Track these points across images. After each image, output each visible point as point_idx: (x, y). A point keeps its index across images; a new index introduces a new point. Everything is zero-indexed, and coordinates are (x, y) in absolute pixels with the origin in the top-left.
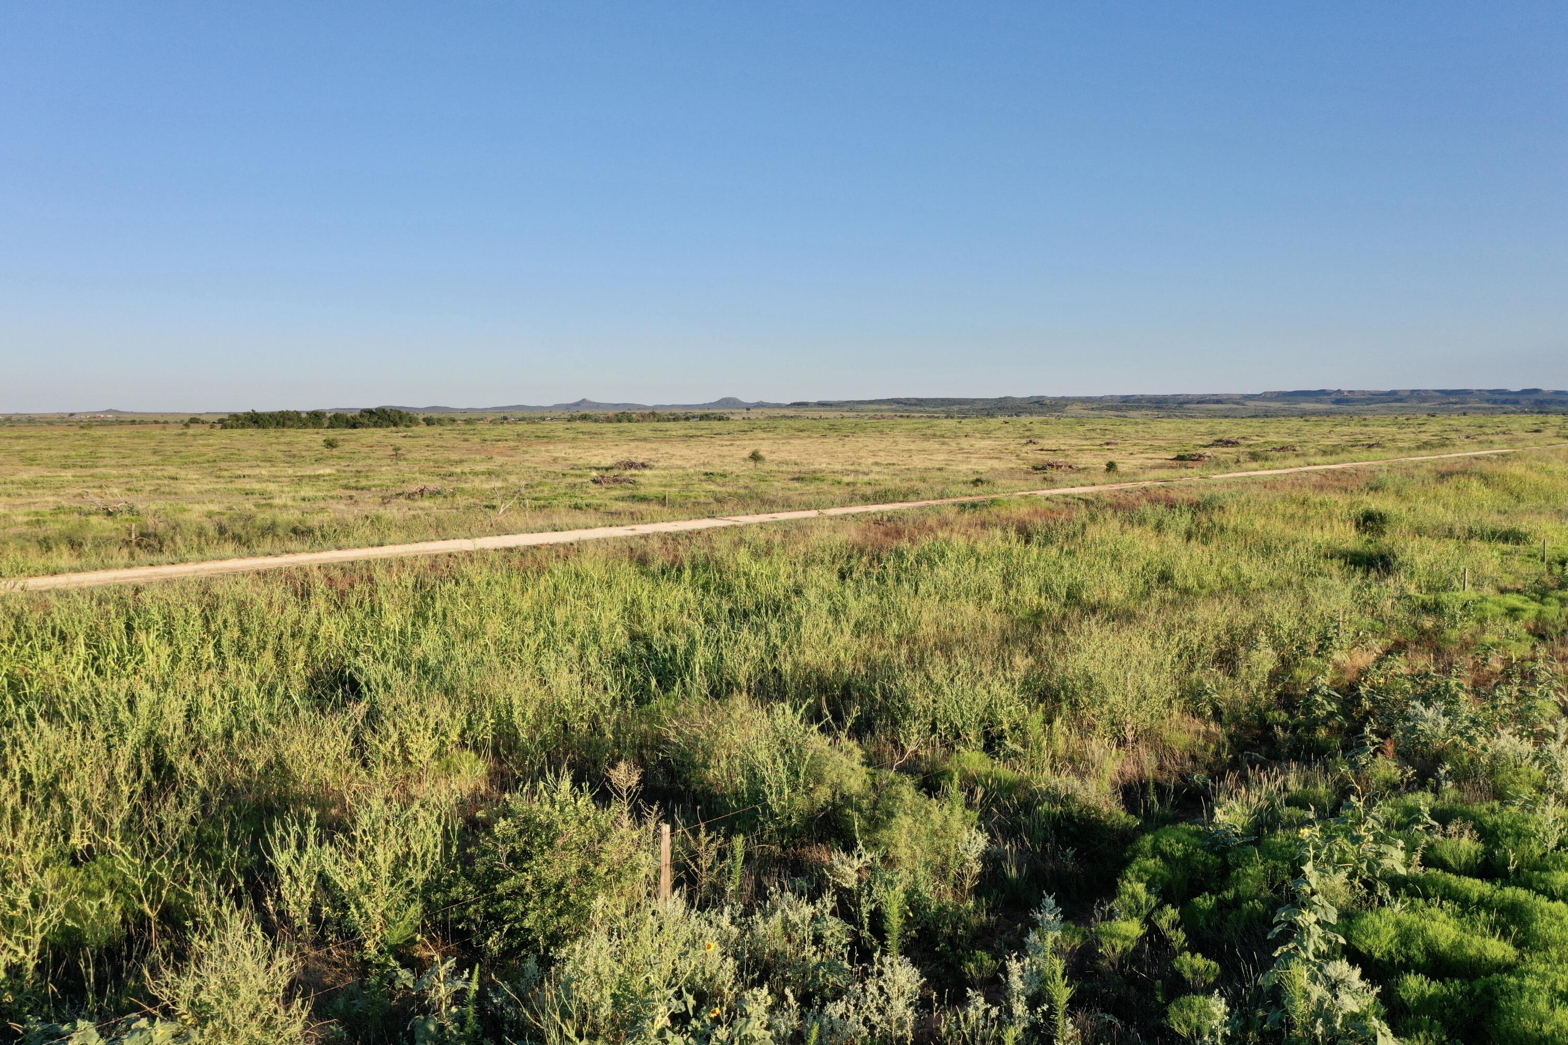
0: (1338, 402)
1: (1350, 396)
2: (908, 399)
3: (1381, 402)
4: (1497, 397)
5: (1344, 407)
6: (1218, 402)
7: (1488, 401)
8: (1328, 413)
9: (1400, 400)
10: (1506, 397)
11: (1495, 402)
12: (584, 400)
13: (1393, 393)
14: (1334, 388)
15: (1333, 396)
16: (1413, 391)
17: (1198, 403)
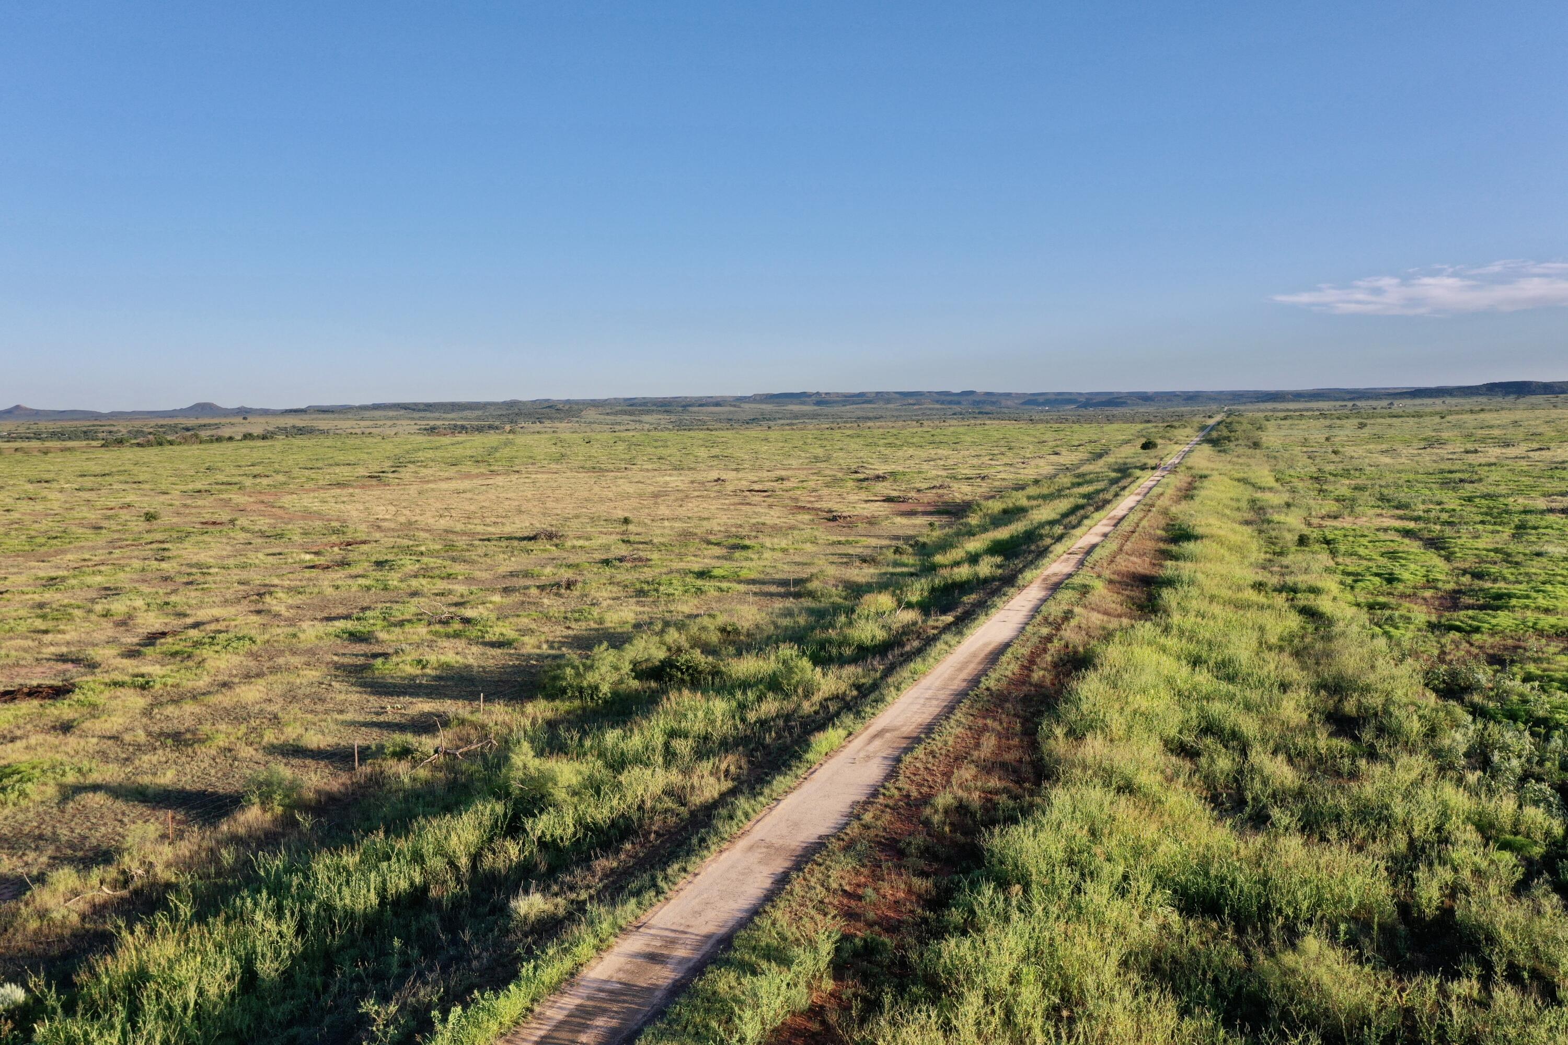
0: (818, 403)
1: (828, 398)
2: (415, 404)
3: (854, 403)
4: (943, 398)
5: (826, 410)
6: (717, 404)
7: (937, 402)
8: (814, 416)
9: (870, 402)
10: (949, 398)
11: (943, 403)
12: (17, 407)
13: (861, 395)
14: (813, 390)
15: (813, 398)
16: (877, 393)
17: (700, 405)
